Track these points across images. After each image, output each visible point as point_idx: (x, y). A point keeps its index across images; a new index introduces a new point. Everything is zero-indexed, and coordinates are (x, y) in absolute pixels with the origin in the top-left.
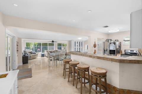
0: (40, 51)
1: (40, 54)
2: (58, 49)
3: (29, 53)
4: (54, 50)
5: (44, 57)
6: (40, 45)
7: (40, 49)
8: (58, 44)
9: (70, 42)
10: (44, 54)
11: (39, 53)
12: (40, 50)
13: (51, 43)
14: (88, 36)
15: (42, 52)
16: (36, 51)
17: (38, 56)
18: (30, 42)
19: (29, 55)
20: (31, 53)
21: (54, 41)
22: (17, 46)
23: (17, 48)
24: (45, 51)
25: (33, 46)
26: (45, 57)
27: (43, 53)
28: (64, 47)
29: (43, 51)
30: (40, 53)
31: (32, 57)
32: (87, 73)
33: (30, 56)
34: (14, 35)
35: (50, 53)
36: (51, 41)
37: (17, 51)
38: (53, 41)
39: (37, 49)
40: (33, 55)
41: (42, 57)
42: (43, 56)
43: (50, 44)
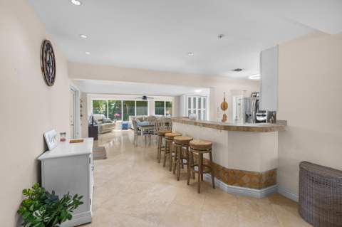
0: (119, 118)
1: (119, 123)
2: (156, 114)
3: (99, 120)
4: (149, 115)
5: (127, 129)
6: (120, 106)
7: (120, 114)
8: (156, 102)
9: (178, 98)
10: (127, 125)
11: (117, 121)
12: (118, 115)
13: (141, 100)
14: (210, 88)
15: (124, 120)
16: (112, 117)
17: (116, 127)
18: (100, 99)
19: (99, 124)
20: (102, 121)
21: (148, 96)
22: (81, 107)
23: (81, 111)
24: (130, 117)
25: (104, 108)
26: (129, 130)
27: (125, 122)
28: (168, 108)
29: (126, 118)
30: (120, 121)
31: (104, 128)
32: (185, 148)
33: (101, 127)
34: (78, 89)
35: (138, 121)
36: (142, 96)
37: (81, 116)
38: (145, 97)
39: (114, 113)
40: (106, 126)
41: (123, 129)
42: (125, 127)
43: (140, 104)
